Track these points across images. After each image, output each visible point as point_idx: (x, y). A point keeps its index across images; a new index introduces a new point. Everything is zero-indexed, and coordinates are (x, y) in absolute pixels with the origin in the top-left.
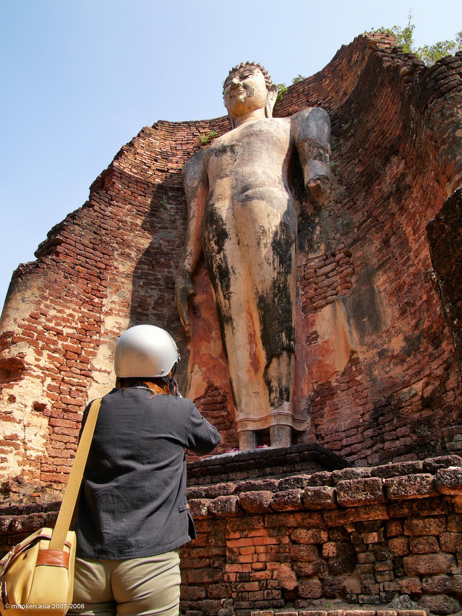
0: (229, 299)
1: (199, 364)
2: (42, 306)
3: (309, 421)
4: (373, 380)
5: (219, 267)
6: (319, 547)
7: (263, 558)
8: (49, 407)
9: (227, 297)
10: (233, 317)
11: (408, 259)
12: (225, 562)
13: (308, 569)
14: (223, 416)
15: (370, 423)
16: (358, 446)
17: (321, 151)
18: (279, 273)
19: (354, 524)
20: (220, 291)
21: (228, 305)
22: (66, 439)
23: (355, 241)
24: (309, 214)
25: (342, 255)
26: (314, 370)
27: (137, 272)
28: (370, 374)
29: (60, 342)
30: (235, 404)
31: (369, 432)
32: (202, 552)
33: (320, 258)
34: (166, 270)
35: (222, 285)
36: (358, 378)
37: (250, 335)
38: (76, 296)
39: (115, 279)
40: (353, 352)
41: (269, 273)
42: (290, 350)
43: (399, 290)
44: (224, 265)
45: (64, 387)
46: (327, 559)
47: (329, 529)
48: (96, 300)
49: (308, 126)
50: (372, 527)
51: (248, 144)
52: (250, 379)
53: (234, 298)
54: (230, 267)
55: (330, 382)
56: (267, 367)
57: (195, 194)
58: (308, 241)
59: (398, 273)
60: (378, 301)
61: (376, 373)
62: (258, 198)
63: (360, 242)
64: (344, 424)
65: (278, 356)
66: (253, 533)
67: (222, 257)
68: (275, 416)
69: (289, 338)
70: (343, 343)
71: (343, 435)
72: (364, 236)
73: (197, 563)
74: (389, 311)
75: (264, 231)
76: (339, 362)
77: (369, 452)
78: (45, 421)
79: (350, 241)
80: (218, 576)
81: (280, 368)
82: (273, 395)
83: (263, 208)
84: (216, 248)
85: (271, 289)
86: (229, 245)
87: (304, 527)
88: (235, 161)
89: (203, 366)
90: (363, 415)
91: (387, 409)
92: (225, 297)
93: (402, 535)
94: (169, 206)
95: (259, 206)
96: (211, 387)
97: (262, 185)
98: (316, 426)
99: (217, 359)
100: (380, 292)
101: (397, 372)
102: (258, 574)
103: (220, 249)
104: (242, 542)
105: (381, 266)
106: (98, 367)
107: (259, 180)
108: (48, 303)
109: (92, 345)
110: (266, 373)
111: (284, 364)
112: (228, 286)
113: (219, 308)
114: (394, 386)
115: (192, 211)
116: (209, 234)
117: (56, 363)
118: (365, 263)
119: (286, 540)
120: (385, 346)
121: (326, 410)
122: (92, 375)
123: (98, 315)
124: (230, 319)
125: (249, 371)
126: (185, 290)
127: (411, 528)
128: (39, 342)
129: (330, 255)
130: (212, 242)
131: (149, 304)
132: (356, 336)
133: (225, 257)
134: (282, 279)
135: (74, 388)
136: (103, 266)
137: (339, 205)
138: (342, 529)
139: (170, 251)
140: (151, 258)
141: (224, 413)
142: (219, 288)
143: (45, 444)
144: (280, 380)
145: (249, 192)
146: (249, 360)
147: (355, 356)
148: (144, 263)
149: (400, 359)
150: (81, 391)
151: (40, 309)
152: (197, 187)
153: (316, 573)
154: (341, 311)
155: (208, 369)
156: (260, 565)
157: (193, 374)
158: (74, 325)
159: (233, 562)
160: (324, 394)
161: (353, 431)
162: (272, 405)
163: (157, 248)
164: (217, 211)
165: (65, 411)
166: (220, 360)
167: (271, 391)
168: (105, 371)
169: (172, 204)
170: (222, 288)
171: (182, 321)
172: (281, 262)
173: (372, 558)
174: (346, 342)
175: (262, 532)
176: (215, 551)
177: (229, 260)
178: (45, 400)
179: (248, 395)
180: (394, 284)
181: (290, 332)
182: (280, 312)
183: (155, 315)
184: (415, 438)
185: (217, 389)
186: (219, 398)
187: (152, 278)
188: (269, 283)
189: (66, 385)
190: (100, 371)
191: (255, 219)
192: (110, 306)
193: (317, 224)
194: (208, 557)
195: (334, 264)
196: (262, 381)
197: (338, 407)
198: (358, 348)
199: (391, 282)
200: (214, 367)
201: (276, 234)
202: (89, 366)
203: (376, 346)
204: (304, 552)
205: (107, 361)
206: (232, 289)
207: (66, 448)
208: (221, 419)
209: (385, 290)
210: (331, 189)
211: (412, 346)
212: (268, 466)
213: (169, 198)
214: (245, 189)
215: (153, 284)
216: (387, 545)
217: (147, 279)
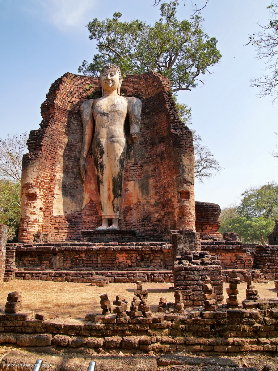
0: (103, 176)
1: (87, 192)
2: (40, 173)
3: (123, 216)
4: (144, 209)
5: (100, 164)
6: (136, 257)
7: (125, 259)
8: (43, 208)
9: (102, 175)
10: (104, 182)
11: (160, 179)
12: (116, 259)
13: (134, 261)
14: (95, 211)
15: (142, 221)
16: (137, 226)
17: (138, 120)
18: (120, 170)
19: (144, 254)
20: (100, 172)
21: (102, 178)
22: (48, 218)
23: (145, 163)
24: (130, 144)
25: (139, 165)
26: (126, 201)
27: (65, 154)
28: (143, 207)
29: (45, 185)
30: (102, 209)
31: (141, 223)
32: (110, 257)
33: (132, 163)
34: (74, 153)
35: (101, 170)
36: (140, 207)
37: (108, 188)
38: (48, 167)
39: (59, 158)
40: (139, 199)
41: (117, 170)
42: (120, 195)
43: (156, 187)
44: (102, 163)
45: (47, 201)
46: (138, 260)
47: (139, 254)
48: (54, 167)
49: (135, 109)
50: (147, 254)
51: (114, 115)
52: (107, 202)
53: (104, 176)
54: (104, 165)
55: (131, 206)
56: (113, 200)
57: (88, 123)
58: (129, 155)
59: (157, 181)
60: (149, 186)
61: (145, 207)
62: (116, 142)
63: (146, 164)
64: (134, 219)
65: (117, 197)
66: (123, 254)
67: (102, 160)
68: (115, 215)
69: (121, 192)
70: (136, 195)
71: (133, 222)
72: (148, 163)
73: (108, 259)
74: (152, 191)
75: (117, 155)
76: (135, 201)
77: (140, 228)
78: (42, 213)
79: (143, 162)
80: (114, 262)
81: (117, 201)
82: (115, 209)
83: (118, 146)
84: (100, 156)
85: (117, 176)
86: (104, 157)
87: (134, 254)
88: (108, 122)
89: (89, 193)
90: (139, 218)
91: (147, 218)
92: (101, 175)
93: (153, 256)
94: (74, 122)
95: (117, 145)
96: (91, 200)
97: (118, 137)
98: (125, 218)
99: (93, 191)
100: (150, 184)
101: (152, 209)
102: (123, 262)
103: (101, 158)
104: (120, 256)
105: (152, 176)
106: (55, 193)
107: (117, 134)
108: (41, 171)
109: (53, 185)
110: (113, 202)
111: (119, 200)
112: (103, 171)
113: (98, 177)
114: (150, 213)
115: (86, 131)
116: (97, 150)
117: (44, 193)
118: (147, 172)
119: (130, 256)
120: (149, 201)
121: (129, 214)
122: (54, 196)
123: (54, 173)
124: (102, 182)
125: (107, 200)
126: (84, 165)
127: (155, 255)
128: (40, 186)
129: (135, 164)
130: (99, 154)
131: (69, 168)
132: (140, 194)
133: (103, 161)
134: (121, 172)
135: (49, 201)
136: (55, 153)
137: (141, 146)
138: (142, 254)
139: (75, 144)
140: (69, 147)
141: (95, 210)
142: (99, 171)
143: (43, 220)
144: (117, 205)
145: (114, 139)
146: (108, 197)
147: (139, 200)
148: (67, 150)
149: (153, 206)
150: (51, 202)
151: (39, 174)
152: (88, 120)
153: (136, 262)
154: (137, 185)
155: (90, 194)
156: (124, 260)
157: (85, 195)
158: (48, 178)
159: (118, 260)
160: (128, 209)
161: (136, 222)
162: (114, 212)
163: (71, 143)
164: (101, 143)
165: (47, 209)
166: (94, 191)
167: (114, 208)
168: (58, 194)
169: (75, 121)
170: (100, 171)
171: (82, 177)
172: (121, 167)
173: (147, 260)
174: (137, 195)
175: (125, 254)
176: (113, 257)
177: (104, 162)
178: (43, 206)
179: (107, 208)
180: (155, 184)
181: (121, 189)
182: (119, 183)
183: (72, 172)
184: (153, 228)
185: (93, 201)
186: (94, 205)
187: (70, 156)
188: (117, 174)
189: (47, 200)
190: (56, 194)
191: (115, 150)
192: (58, 169)
193: (132, 149)
194: (112, 258)
195: (137, 167)
196: (111, 204)
197: (133, 214)
198: (141, 198)
199: (154, 183)
200: (92, 193)
201: (121, 156)
202: (53, 193)
203: (146, 199)
204: (134, 258)
205: (58, 191)
206: (104, 172)
207: (48, 221)
208: (94, 211)
209: (152, 184)
210: (139, 137)
211: (157, 204)
212: (117, 234)
213: (74, 118)
214: (112, 137)
215: (70, 159)
216: (149, 257)
217: (68, 157)
